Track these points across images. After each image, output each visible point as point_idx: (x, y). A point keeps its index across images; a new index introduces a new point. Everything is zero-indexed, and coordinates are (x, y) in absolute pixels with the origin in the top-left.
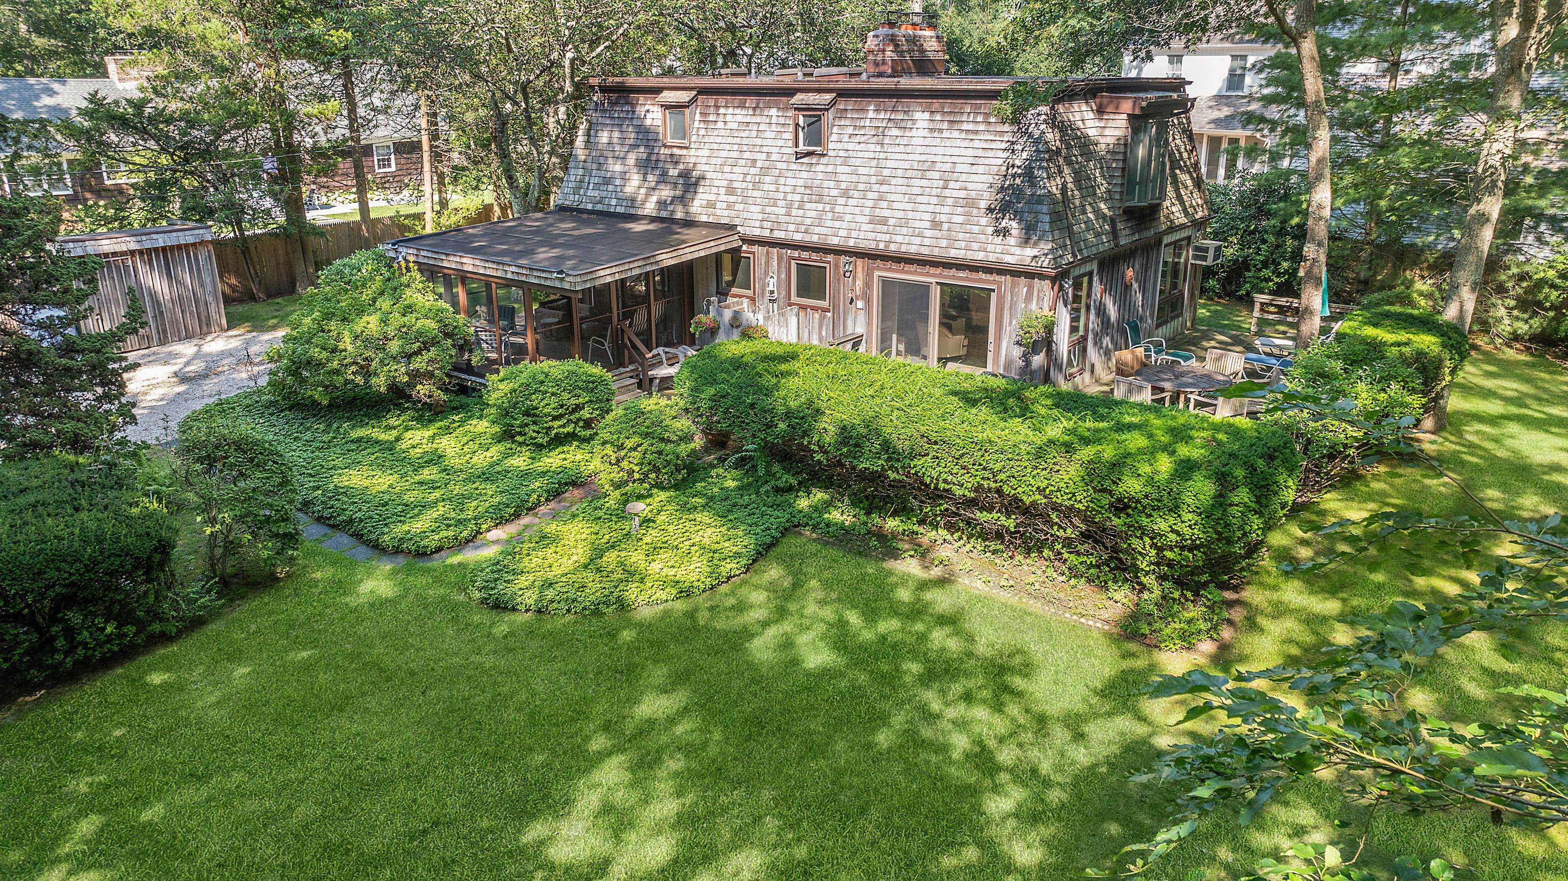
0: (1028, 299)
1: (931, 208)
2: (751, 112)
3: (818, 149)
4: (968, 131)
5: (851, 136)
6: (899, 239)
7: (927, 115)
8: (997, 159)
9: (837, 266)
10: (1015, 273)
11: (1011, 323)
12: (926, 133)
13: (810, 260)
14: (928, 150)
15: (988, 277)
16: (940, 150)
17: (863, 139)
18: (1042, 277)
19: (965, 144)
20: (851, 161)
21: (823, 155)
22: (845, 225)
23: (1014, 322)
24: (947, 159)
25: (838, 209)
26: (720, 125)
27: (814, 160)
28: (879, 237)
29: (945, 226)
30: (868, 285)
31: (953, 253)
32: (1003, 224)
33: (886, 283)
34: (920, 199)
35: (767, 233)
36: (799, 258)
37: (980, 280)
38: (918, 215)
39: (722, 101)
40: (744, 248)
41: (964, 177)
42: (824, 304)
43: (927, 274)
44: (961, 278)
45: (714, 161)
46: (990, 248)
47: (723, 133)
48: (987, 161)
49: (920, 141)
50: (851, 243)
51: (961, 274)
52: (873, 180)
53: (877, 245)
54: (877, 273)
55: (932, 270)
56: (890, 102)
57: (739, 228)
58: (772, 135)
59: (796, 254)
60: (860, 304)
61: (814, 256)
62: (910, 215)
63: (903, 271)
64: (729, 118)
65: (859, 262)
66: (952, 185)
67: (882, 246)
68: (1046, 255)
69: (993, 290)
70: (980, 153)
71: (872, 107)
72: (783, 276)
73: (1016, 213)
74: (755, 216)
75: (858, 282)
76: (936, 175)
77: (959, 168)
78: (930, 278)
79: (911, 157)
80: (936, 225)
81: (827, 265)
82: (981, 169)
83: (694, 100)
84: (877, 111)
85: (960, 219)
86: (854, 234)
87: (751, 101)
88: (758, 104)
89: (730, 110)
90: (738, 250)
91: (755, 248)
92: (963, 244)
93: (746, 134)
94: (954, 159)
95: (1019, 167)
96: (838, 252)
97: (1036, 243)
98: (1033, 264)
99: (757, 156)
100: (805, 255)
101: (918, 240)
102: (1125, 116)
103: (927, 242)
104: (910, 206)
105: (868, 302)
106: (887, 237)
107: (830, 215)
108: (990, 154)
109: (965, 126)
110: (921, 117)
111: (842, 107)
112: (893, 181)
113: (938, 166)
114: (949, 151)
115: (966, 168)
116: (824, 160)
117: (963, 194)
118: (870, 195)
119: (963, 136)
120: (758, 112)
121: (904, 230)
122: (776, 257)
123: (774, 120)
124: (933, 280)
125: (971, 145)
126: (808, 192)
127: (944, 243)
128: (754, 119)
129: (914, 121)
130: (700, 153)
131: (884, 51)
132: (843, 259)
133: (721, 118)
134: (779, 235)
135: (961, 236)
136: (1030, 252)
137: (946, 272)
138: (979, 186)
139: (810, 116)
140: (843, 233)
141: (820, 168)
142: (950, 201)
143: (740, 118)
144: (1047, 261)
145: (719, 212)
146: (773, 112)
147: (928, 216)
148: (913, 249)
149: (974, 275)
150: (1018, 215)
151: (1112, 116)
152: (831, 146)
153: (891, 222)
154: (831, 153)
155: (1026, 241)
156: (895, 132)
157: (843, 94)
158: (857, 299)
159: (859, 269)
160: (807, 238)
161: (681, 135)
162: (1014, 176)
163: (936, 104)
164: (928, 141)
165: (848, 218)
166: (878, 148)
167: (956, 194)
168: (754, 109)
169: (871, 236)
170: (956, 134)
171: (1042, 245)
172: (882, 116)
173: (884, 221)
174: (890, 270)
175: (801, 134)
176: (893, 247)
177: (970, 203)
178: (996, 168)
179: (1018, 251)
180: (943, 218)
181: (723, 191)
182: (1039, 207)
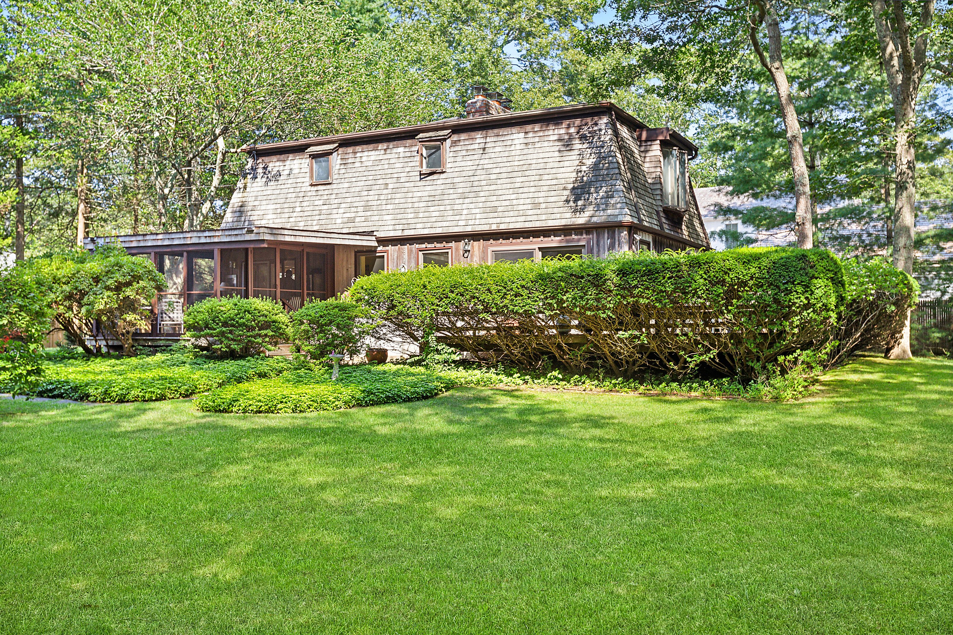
1: (531, 195)
2: (383, 152)
3: (439, 170)
4: (554, 141)
5: (464, 157)
6: (507, 220)
7: (522, 135)
9: (457, 249)
10: (600, 229)
12: (523, 146)
13: (434, 249)
15: (580, 237)
16: (535, 156)
17: (473, 157)
18: (620, 228)
20: (464, 174)
21: (443, 173)
22: (463, 217)
24: (540, 161)
25: (456, 207)
26: (357, 165)
27: (436, 177)
28: (491, 221)
29: (543, 206)
30: (484, 259)
31: (552, 223)
33: (498, 256)
34: (521, 191)
35: (399, 234)
36: (427, 250)
37: (573, 240)
38: (521, 202)
39: (359, 148)
40: (379, 248)
41: (554, 171)
43: (532, 243)
44: (558, 242)
45: (353, 190)
47: (360, 169)
49: (518, 152)
50: (469, 229)
51: (558, 238)
52: (484, 183)
53: (491, 228)
54: (490, 249)
55: (535, 239)
57: (375, 233)
58: (401, 165)
59: (424, 246)
61: (439, 245)
62: (515, 202)
63: (512, 244)
64: (364, 159)
65: (476, 244)
66: (545, 177)
67: (494, 227)
69: (584, 246)
71: (479, 136)
72: (413, 265)
74: (389, 223)
75: (475, 259)
76: (534, 172)
77: (549, 166)
78: (534, 246)
79: (512, 164)
80: (536, 206)
81: (450, 252)
82: (567, 164)
83: (336, 150)
84: (484, 138)
85: (554, 199)
86: (470, 223)
87: (382, 146)
88: (388, 146)
89: (366, 154)
90: (372, 251)
91: (390, 248)
92: (558, 215)
93: (380, 167)
94: (545, 160)
96: (457, 237)
99: (389, 181)
100: (431, 246)
101: (523, 219)
102: (658, 142)
103: (529, 219)
104: (514, 197)
106: (498, 221)
107: (451, 212)
109: (552, 138)
110: (519, 137)
111: (456, 139)
112: (499, 182)
113: (534, 167)
114: (541, 155)
115: (556, 165)
116: (443, 176)
117: (554, 182)
118: (482, 194)
119: (551, 144)
120: (388, 151)
121: (511, 214)
122: (406, 252)
123: (402, 155)
124: (537, 247)
126: (432, 199)
127: (544, 217)
128: (386, 157)
129: (512, 140)
130: (341, 186)
132: (463, 243)
133: (358, 160)
134: (408, 233)
135: (556, 210)
136: (610, 212)
137: (546, 239)
138: (566, 175)
140: (462, 223)
141: (441, 182)
142: (546, 188)
143: (373, 158)
145: (357, 224)
146: (401, 150)
147: (530, 201)
148: (519, 226)
149: (569, 238)
151: (650, 143)
152: (448, 166)
153: (500, 210)
154: (448, 171)
155: (606, 206)
156: (499, 149)
157: (456, 130)
159: (476, 250)
160: (433, 232)
161: (326, 175)
163: (529, 127)
164: (525, 151)
165: (465, 212)
166: (487, 161)
167: (549, 183)
168: (385, 150)
169: (483, 221)
170: (545, 144)
172: (487, 140)
173: (495, 210)
174: (501, 245)
175: (424, 160)
176: (502, 226)
177: (560, 187)
179: (601, 213)
180: (541, 200)
181: (361, 209)
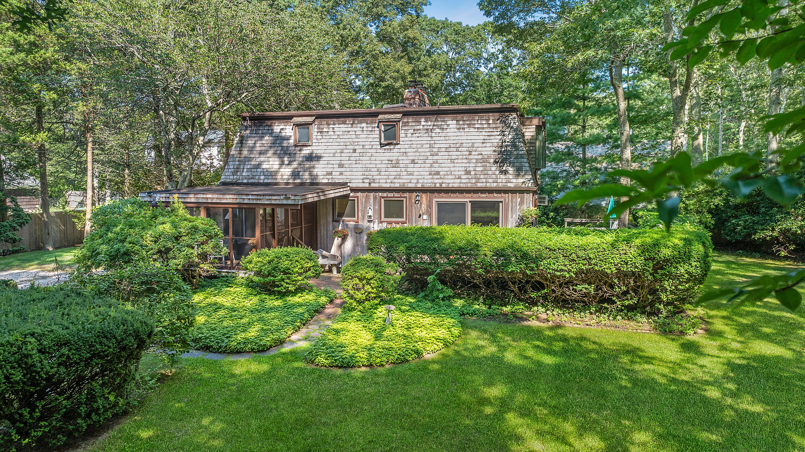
0: (521, 203)
1: (464, 165)
3: (394, 141)
4: (478, 128)
5: (412, 134)
6: (447, 181)
7: (455, 122)
8: (496, 139)
9: (410, 198)
10: (513, 191)
11: (512, 217)
12: (455, 130)
13: (394, 197)
14: (458, 138)
15: (499, 195)
16: (465, 138)
17: (419, 135)
18: (527, 191)
19: (478, 134)
20: (414, 146)
21: (397, 144)
22: (415, 177)
23: (514, 216)
24: (469, 141)
25: (409, 170)
26: (331, 133)
27: (392, 147)
28: (436, 181)
29: (473, 173)
30: (430, 206)
31: (479, 185)
32: (504, 168)
33: (440, 205)
34: (456, 161)
35: (367, 185)
36: (387, 197)
37: (494, 197)
38: (457, 169)
39: (331, 121)
40: (351, 194)
41: (479, 149)
42: (404, 220)
43: (465, 197)
44: (483, 198)
46: (499, 181)
47: (333, 137)
48: (490, 141)
49: (453, 134)
50: (419, 185)
51: (484, 195)
52: (429, 154)
53: (435, 185)
54: (435, 200)
55: (467, 195)
56: (433, 118)
57: (349, 184)
58: (365, 136)
59: (385, 195)
60: (425, 217)
61: (396, 195)
62: (453, 169)
63: (450, 197)
64: (336, 129)
65: (424, 196)
66: (473, 153)
67: (438, 185)
68: (530, 181)
69: (502, 202)
70: (486, 138)
71: (423, 120)
72: (377, 207)
73: (510, 163)
74: (358, 177)
75: (423, 206)
76: (465, 149)
77: (476, 145)
78: (466, 199)
79: (448, 142)
81: (404, 199)
82: (488, 145)
83: (314, 121)
84: (426, 121)
85: (481, 169)
86: (420, 181)
87: (349, 121)
88: (354, 121)
89: (337, 126)
90: (347, 196)
91: (359, 194)
92: (484, 180)
93: (348, 136)
94: (472, 141)
95: (508, 142)
96: (411, 191)
97: (523, 176)
98: (523, 186)
99: (356, 147)
100: (390, 195)
101: (458, 181)
102: (534, 126)
103: (463, 181)
104: (452, 165)
105: (430, 216)
106: (441, 181)
107: (405, 173)
108: (492, 138)
109: (477, 126)
110: (452, 123)
111: (405, 121)
112: (440, 154)
113: (464, 145)
114: (470, 138)
115: (481, 145)
116: (398, 147)
117: (480, 157)
118: (427, 161)
119: (476, 130)
121: (450, 177)
122: (372, 198)
123: (365, 129)
124: (468, 200)
125: (481, 134)
126: (390, 162)
127: (474, 181)
129: (448, 125)
130: (319, 148)
131: (414, 98)
132: (414, 194)
133: (331, 130)
134: (375, 185)
135: (482, 177)
136: (521, 180)
137: (475, 195)
138: (489, 153)
139: (388, 125)
140: (414, 181)
141: (395, 150)
142: (474, 161)
143: (342, 129)
144: (530, 184)
145: (334, 177)
147: (463, 169)
148: (456, 185)
149: (491, 195)
150: (512, 164)
151: (528, 127)
152: (401, 139)
153: (441, 173)
154: (401, 143)
155: (518, 176)
156: (438, 130)
157: (406, 114)
158: (423, 214)
159: (424, 199)
160: (392, 185)
161: (306, 139)
162: (506, 146)
163: (459, 116)
164: (457, 134)
165: (416, 173)
166: (430, 139)
167: (476, 157)
168: (352, 124)
169: (431, 181)
170: (472, 130)
171: (527, 177)
172: (429, 123)
173: (438, 173)
174: (443, 197)
175: (382, 134)
176: (444, 185)
177: (484, 160)
178: (496, 144)
179: (514, 181)
180: (471, 169)
181: (336, 166)
182: (522, 160)
